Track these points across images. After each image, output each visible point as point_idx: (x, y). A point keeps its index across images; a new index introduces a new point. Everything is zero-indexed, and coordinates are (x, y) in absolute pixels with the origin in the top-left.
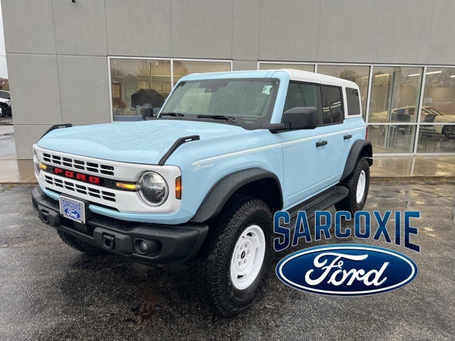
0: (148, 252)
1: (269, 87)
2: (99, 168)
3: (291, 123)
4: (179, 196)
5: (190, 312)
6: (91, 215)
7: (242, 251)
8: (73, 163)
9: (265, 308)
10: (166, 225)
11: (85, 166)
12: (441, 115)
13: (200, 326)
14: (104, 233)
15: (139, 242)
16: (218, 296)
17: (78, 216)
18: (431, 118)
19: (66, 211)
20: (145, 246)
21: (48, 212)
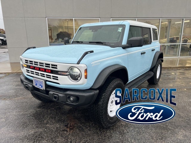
0: (73, 102)
1: (121, 29)
2: (51, 66)
3: (131, 44)
4: (86, 77)
5: (89, 126)
6: (47, 86)
7: (112, 100)
8: (39, 64)
9: (121, 124)
10: (80, 90)
11: (44, 65)
12: (189, 40)
13: (95, 132)
14: (54, 94)
15: (69, 98)
16: (103, 119)
17: (42, 87)
18: (185, 41)
19: (36, 84)
20: (72, 99)
21: (28, 85)
